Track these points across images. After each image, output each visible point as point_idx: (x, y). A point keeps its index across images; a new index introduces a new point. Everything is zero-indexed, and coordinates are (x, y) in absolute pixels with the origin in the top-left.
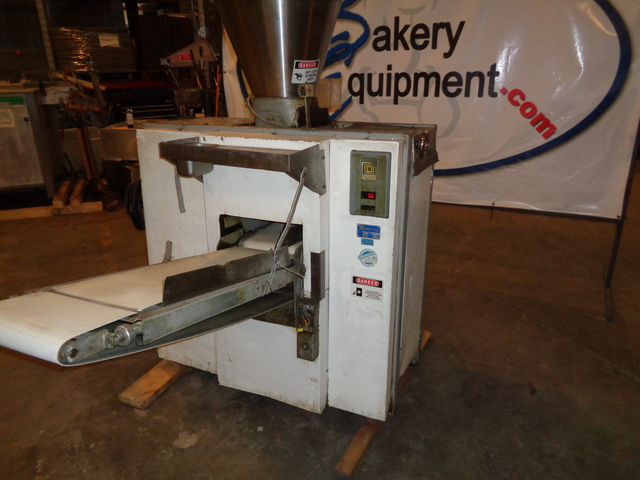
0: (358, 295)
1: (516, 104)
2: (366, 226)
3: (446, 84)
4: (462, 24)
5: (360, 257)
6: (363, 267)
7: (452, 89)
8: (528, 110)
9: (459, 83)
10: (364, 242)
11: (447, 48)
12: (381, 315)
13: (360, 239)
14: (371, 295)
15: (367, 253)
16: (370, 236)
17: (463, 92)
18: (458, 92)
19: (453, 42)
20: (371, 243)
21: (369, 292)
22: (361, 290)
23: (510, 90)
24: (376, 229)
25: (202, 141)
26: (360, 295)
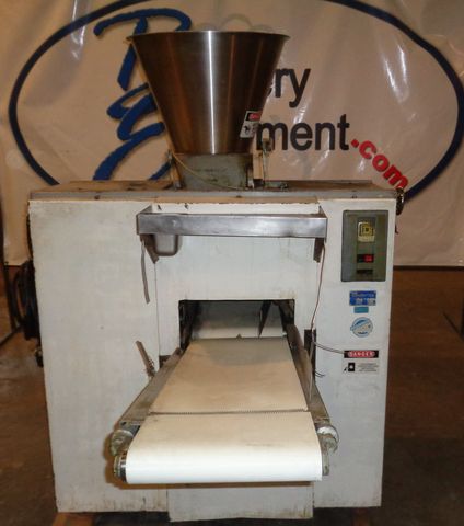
0: (350, 370)
1: (368, 157)
2: (359, 293)
3: (295, 136)
4: (307, 72)
5: (353, 328)
6: (355, 338)
7: (302, 142)
8: (381, 163)
9: (309, 135)
10: (357, 311)
11: (293, 98)
12: (376, 387)
13: (353, 307)
14: (365, 368)
15: (360, 322)
16: (365, 303)
17: (313, 145)
18: (308, 145)
19: (299, 90)
20: (366, 310)
21: (362, 366)
22: (353, 364)
23: (361, 142)
24: (372, 294)
25: (155, 210)
26: (353, 370)
